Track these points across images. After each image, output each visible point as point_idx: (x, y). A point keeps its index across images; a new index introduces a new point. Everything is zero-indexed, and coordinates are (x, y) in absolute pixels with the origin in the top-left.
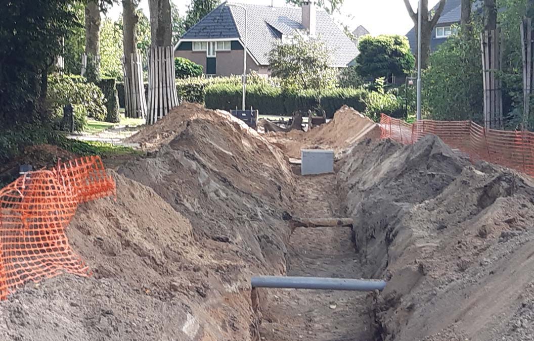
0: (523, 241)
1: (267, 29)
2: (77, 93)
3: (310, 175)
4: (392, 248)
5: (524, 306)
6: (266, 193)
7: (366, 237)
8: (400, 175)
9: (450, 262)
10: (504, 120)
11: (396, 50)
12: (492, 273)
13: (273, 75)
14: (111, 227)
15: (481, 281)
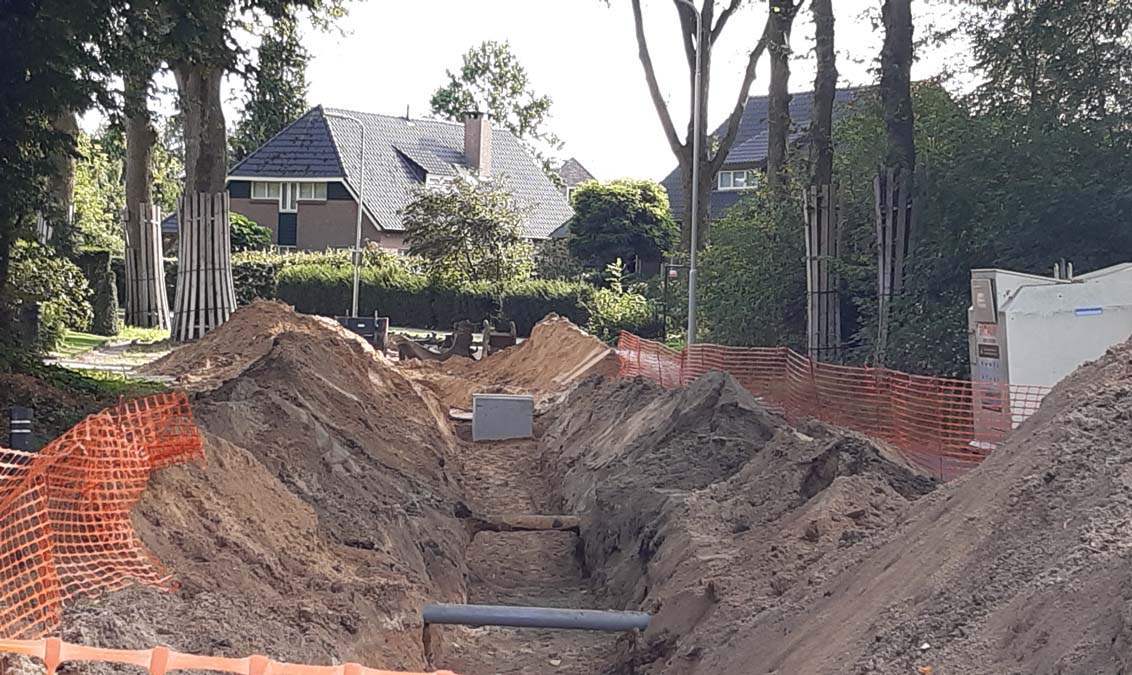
0: (877, 543)
1: (397, 162)
2: (36, 277)
3: (490, 441)
4: (654, 565)
5: (878, 639)
6: (422, 470)
7: (604, 549)
8: (662, 441)
9: (759, 581)
10: (843, 348)
11: (644, 210)
12: (828, 594)
13: (413, 252)
14: (193, 514)
15: (812, 607)
